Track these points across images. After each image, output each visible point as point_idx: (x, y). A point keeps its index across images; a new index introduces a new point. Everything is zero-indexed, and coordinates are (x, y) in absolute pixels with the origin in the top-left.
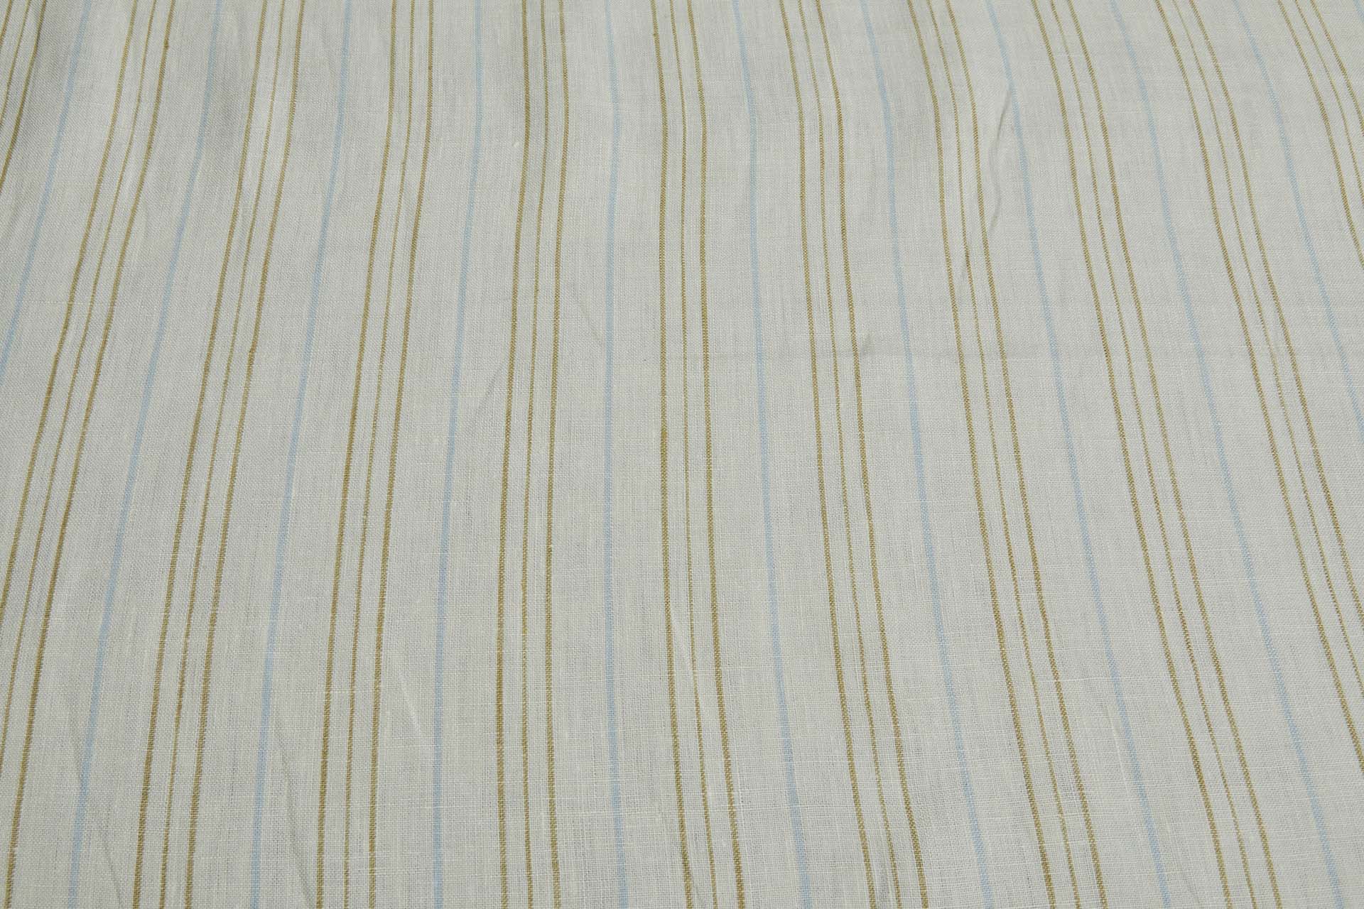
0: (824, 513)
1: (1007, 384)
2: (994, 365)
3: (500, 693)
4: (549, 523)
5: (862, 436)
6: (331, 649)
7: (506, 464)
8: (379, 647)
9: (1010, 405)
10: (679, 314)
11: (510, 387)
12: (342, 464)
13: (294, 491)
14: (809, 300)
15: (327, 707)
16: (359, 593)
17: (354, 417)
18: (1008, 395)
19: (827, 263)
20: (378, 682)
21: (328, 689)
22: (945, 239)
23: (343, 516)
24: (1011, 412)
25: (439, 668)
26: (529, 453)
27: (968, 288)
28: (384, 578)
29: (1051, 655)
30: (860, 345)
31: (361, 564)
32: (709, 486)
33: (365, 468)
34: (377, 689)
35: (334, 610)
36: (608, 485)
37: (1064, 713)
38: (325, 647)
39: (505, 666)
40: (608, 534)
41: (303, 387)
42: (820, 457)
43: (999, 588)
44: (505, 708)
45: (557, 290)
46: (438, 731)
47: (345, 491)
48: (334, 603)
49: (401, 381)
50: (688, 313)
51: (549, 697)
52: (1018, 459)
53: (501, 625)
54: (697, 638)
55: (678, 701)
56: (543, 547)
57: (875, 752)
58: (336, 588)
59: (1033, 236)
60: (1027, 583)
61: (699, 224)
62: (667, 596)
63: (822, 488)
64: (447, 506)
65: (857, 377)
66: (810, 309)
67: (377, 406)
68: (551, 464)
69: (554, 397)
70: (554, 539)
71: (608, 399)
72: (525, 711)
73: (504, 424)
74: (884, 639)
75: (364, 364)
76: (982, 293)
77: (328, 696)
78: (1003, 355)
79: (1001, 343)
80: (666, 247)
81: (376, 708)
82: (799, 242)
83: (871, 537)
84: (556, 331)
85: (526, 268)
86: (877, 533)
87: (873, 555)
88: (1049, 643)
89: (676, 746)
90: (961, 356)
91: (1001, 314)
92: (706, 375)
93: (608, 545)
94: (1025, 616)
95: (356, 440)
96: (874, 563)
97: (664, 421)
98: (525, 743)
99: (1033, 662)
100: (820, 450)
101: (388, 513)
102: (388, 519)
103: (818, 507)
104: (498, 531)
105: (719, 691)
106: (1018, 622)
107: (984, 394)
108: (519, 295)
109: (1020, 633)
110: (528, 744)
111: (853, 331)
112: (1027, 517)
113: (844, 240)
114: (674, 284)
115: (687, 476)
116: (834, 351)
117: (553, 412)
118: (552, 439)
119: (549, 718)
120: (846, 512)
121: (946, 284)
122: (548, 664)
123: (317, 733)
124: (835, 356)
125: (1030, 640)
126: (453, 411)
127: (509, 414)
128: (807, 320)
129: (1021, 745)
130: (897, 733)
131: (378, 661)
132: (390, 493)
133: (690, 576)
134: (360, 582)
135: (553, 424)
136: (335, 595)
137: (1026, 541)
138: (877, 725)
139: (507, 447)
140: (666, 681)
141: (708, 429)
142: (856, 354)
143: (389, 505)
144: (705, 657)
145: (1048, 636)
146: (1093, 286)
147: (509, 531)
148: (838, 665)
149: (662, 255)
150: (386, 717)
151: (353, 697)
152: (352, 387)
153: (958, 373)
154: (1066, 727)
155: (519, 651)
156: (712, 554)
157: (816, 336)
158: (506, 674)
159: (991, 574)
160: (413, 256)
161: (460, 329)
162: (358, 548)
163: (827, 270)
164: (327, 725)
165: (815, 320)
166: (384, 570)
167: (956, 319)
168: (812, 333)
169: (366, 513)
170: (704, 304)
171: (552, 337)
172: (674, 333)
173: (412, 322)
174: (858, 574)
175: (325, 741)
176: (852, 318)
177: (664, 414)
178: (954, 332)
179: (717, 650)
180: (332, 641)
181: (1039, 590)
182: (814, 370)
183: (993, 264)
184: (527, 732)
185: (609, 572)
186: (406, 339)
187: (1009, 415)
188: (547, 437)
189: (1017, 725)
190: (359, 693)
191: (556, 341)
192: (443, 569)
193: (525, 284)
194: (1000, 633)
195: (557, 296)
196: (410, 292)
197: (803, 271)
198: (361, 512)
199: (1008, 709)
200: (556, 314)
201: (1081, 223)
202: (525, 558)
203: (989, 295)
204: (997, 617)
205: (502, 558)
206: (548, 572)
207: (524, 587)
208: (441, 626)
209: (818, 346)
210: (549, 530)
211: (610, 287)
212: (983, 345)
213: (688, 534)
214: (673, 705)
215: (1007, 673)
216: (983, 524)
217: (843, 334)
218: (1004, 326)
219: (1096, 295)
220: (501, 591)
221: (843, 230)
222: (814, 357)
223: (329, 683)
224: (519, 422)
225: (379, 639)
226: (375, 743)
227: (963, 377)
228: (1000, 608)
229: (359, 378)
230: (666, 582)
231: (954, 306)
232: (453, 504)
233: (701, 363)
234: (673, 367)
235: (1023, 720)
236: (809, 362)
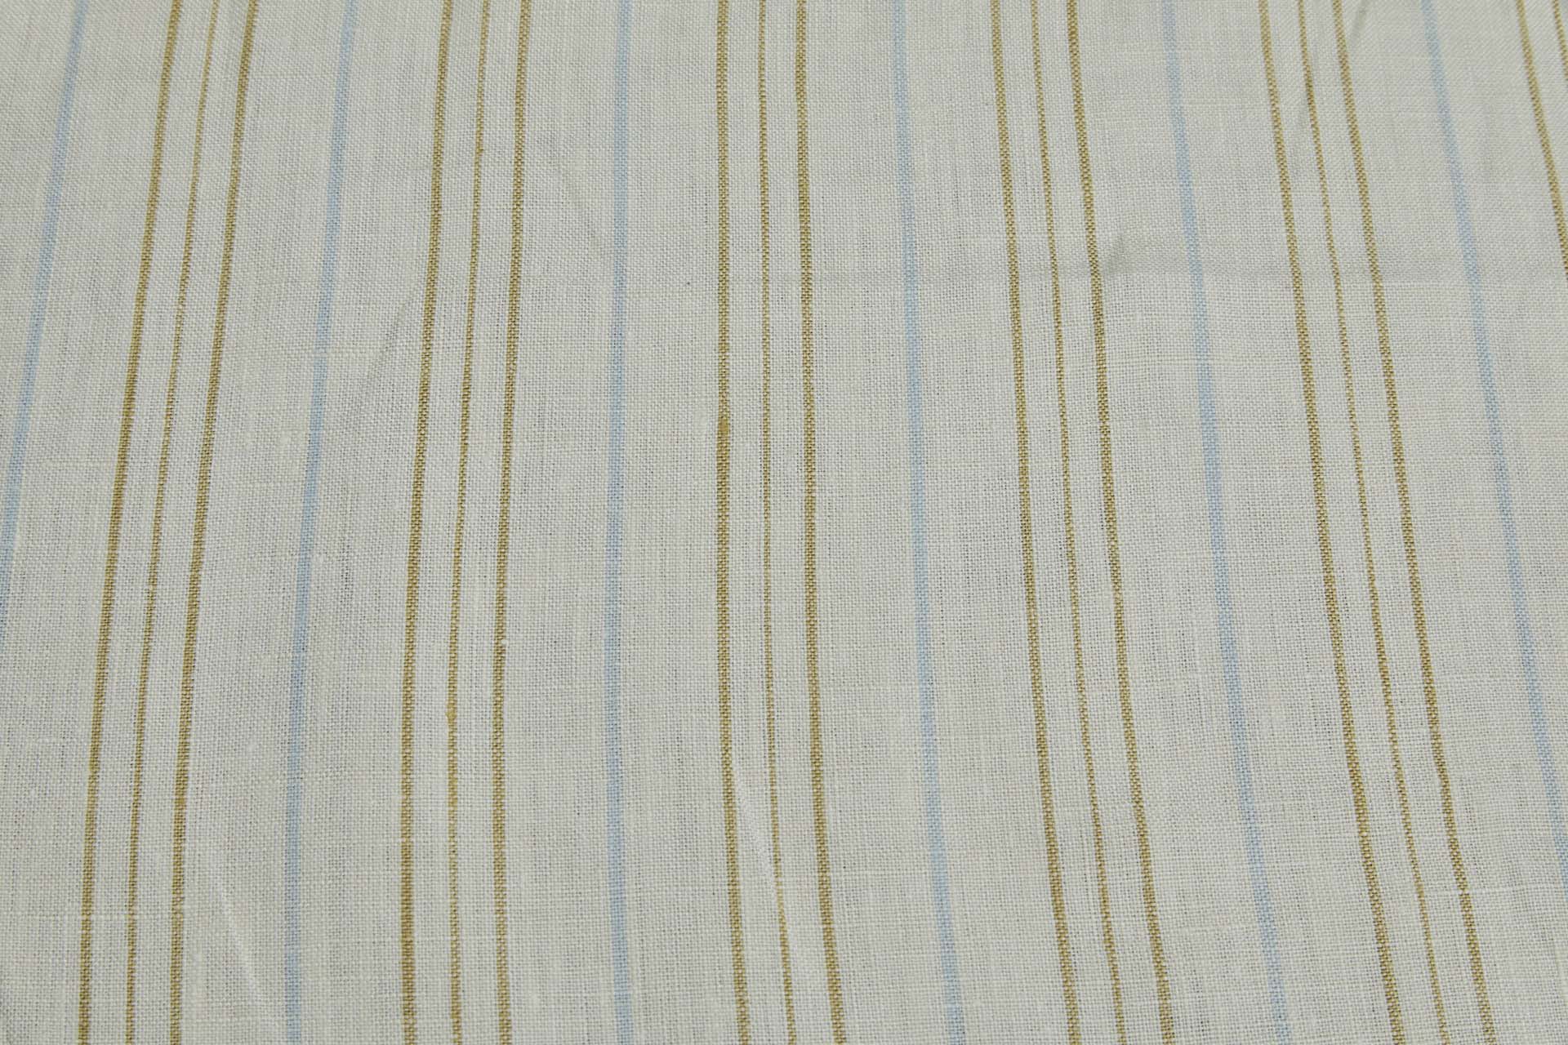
0: (1029, 579)
1: (1383, 328)
2: (1358, 292)
3: (407, 920)
4: (501, 599)
5: (1105, 431)
6: (90, 838)
7: (418, 484)
8: (179, 835)
9: (1388, 371)
10: (754, 196)
11: (428, 336)
12: (107, 487)
13: (18, 537)
14: (1006, 169)
15: (86, 944)
16: (141, 732)
17: (130, 398)
18: (1385, 351)
19: (1040, 98)
20: (178, 899)
21: (87, 911)
22: (1267, 52)
23: (110, 585)
24: (1390, 385)
25: (292, 872)
26: (463, 463)
27: (1310, 147)
28: (186, 704)
29: (1453, 844)
30: (1103, 255)
31: (144, 678)
32: (811, 526)
33: (151, 494)
34: (177, 912)
35: (95, 763)
36: (615, 525)
37: (1474, 952)
38: (80, 831)
39: (418, 869)
40: (614, 620)
41: (35, 339)
42: (1023, 471)
43: (1359, 717)
44: (417, 948)
45: (519, 149)
46: (293, 990)
47: (114, 537)
48: (95, 750)
49: (220, 327)
50: (771, 194)
51: (501, 929)
52: (1401, 475)
53: (407, 789)
54: (782, 819)
55: (748, 936)
56: (488, 644)
57: (1121, 1030)
58: (98, 722)
59: (1433, 47)
60: (1412, 707)
61: (794, 22)
62: (726, 739)
63: (1026, 531)
64: (306, 563)
65: (1098, 315)
66: (1007, 184)
67: (174, 376)
68: (506, 486)
69: (512, 356)
70: (509, 630)
71: (617, 360)
72: (455, 952)
73: (416, 408)
74: (1140, 817)
75: (150, 294)
76: (1338, 156)
77: (87, 925)
78: (1375, 273)
79: (1371, 253)
80: (731, 66)
81: (177, 948)
82: (986, 59)
83: (1119, 623)
84: (517, 228)
85: (458, 109)
86: (1129, 617)
87: (1122, 659)
88: (1450, 823)
89: (743, 1019)
90: (1297, 277)
91: (1374, 198)
92: (807, 314)
93: (614, 641)
94: (1406, 771)
95: (133, 439)
96: (1123, 675)
97: (724, 401)
98: (456, 1012)
99: (1420, 854)
100: (1023, 457)
101: (194, 581)
102: (194, 589)
103: (1018, 567)
104: (402, 611)
105: (827, 918)
106: (1393, 783)
107: (1339, 348)
108: (446, 160)
109: (1396, 802)
110: (462, 1015)
111: (1090, 228)
112: (1415, 585)
113: (1074, 53)
114: (743, 141)
115: (767, 508)
116: (1054, 267)
117: (510, 384)
118: (508, 436)
119: (502, 968)
120: (1073, 577)
121: (1268, 136)
122: (499, 865)
123: (68, 994)
124: (1055, 275)
125: (1415, 817)
126: (319, 384)
127: (425, 388)
128: (1001, 208)
129: (1393, 1011)
130: (1164, 993)
131: (179, 861)
132: (199, 542)
133: (770, 700)
134: (142, 712)
135: (509, 409)
136: (96, 734)
137: (1411, 630)
138: (1126, 980)
139: (421, 451)
140: (725, 900)
141: (809, 417)
142: (1095, 273)
143: (196, 566)
144: (800, 855)
145: (1448, 810)
146: (1545, 145)
147: (422, 613)
148: (1053, 869)
149: (721, 81)
150: (195, 965)
151: (132, 926)
152: (127, 339)
153: (1291, 308)
154: (1478, 977)
155: (443, 840)
156: (812, 657)
157: (1019, 238)
158: (417, 884)
159: (1344, 693)
160: (242, 88)
161: (333, 226)
162: (139, 647)
163: (1041, 110)
164: (85, 978)
165: (1018, 207)
166: (187, 688)
167: (1287, 204)
168: (1011, 231)
169: (153, 581)
170: (803, 175)
171: (508, 239)
172: (744, 232)
173: (241, 213)
174: (1093, 695)
175: (84, 1008)
176: (1089, 205)
177: (723, 388)
178: (1284, 229)
179: (821, 840)
180: (91, 819)
181: (1434, 722)
182: (1015, 302)
183: (1358, 100)
184: (461, 993)
185: (613, 692)
186: (229, 246)
187: (1384, 391)
188: (498, 433)
189: (1386, 974)
190: (143, 918)
191: (516, 248)
192: (297, 682)
193: (457, 137)
194: (1360, 804)
195: (519, 161)
196: (236, 156)
197: (995, 114)
198: (144, 576)
199: (1372, 945)
200: (518, 196)
201: (1523, 25)
202: (453, 665)
203: (1351, 163)
204: (1354, 774)
205: (409, 662)
206: (498, 692)
207: (452, 720)
208: (294, 793)
209: (1023, 261)
210: (501, 612)
211: (620, 145)
212: (1339, 255)
213: (768, 619)
214: (737, 944)
215: (1371, 878)
216: (1330, 597)
217: (1071, 238)
218: (1377, 220)
219: (1550, 165)
220: (407, 726)
221: (1073, 34)
222: (1014, 279)
223: (88, 900)
224: (444, 405)
225: (180, 819)
226: (176, 1013)
227: (1301, 315)
228: (1361, 756)
229: (139, 321)
230: (725, 711)
231: (1284, 180)
232: (318, 559)
233: (796, 291)
234: (742, 294)
235: (1398, 966)
236: (1006, 288)
